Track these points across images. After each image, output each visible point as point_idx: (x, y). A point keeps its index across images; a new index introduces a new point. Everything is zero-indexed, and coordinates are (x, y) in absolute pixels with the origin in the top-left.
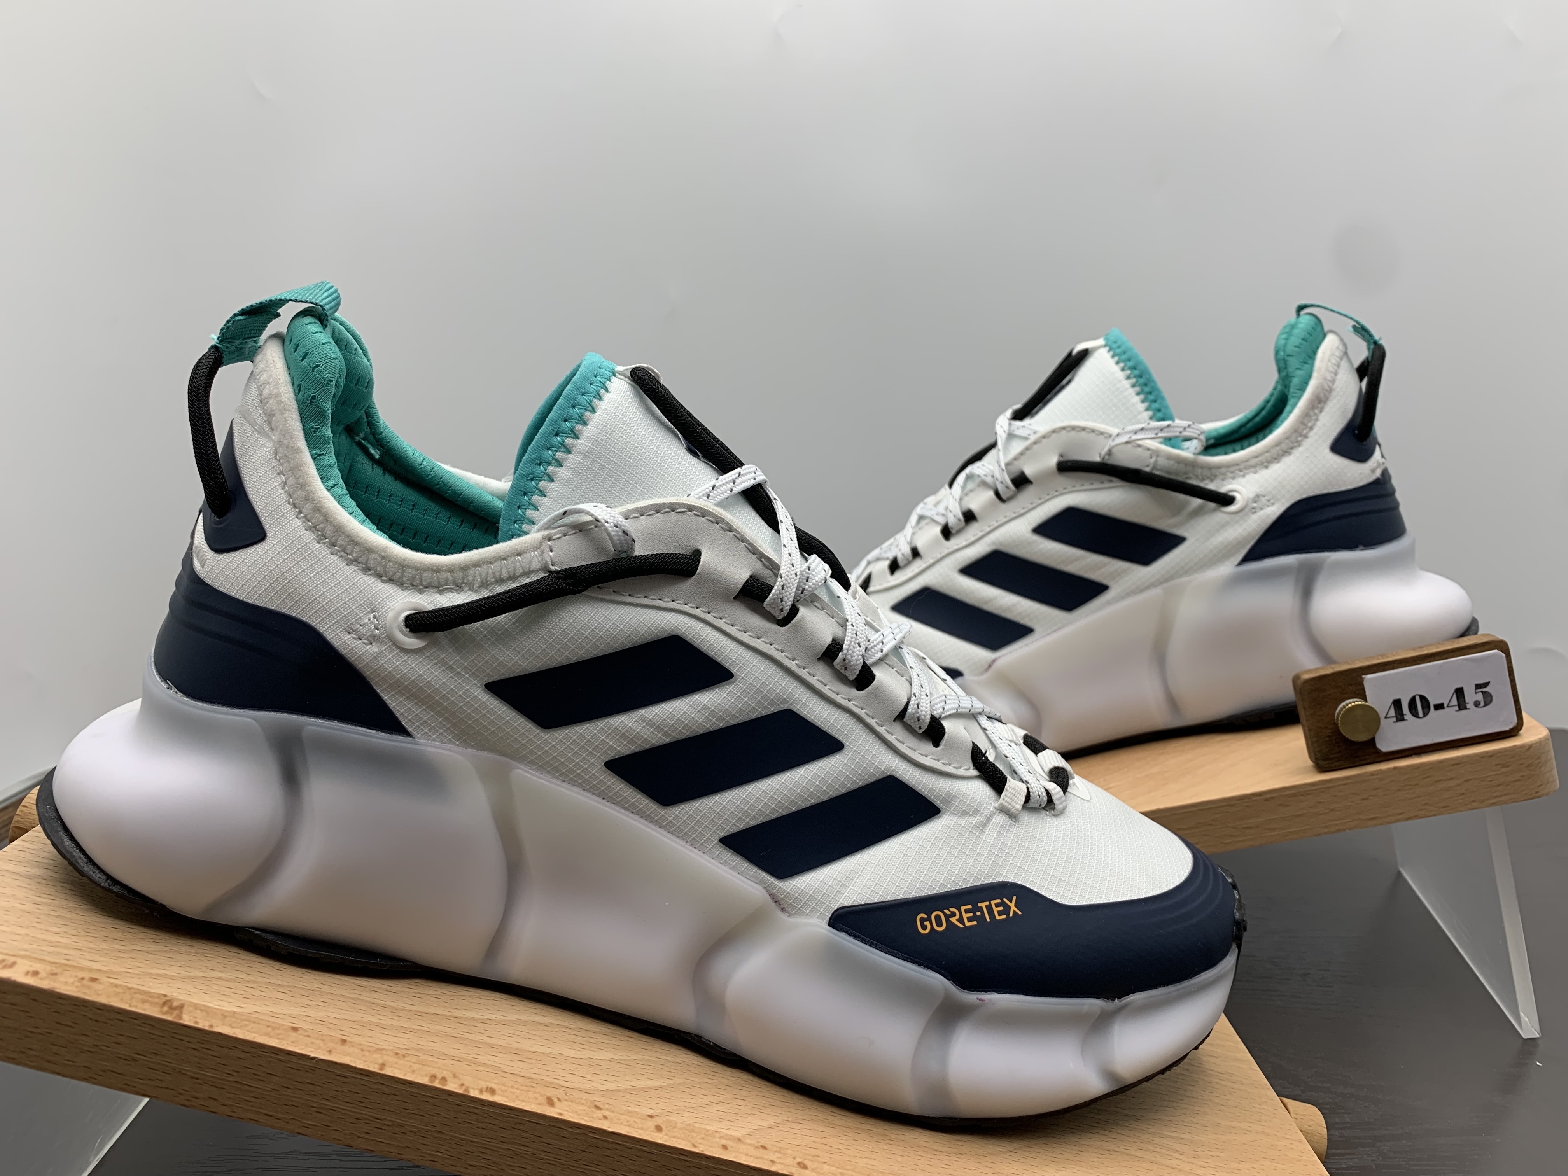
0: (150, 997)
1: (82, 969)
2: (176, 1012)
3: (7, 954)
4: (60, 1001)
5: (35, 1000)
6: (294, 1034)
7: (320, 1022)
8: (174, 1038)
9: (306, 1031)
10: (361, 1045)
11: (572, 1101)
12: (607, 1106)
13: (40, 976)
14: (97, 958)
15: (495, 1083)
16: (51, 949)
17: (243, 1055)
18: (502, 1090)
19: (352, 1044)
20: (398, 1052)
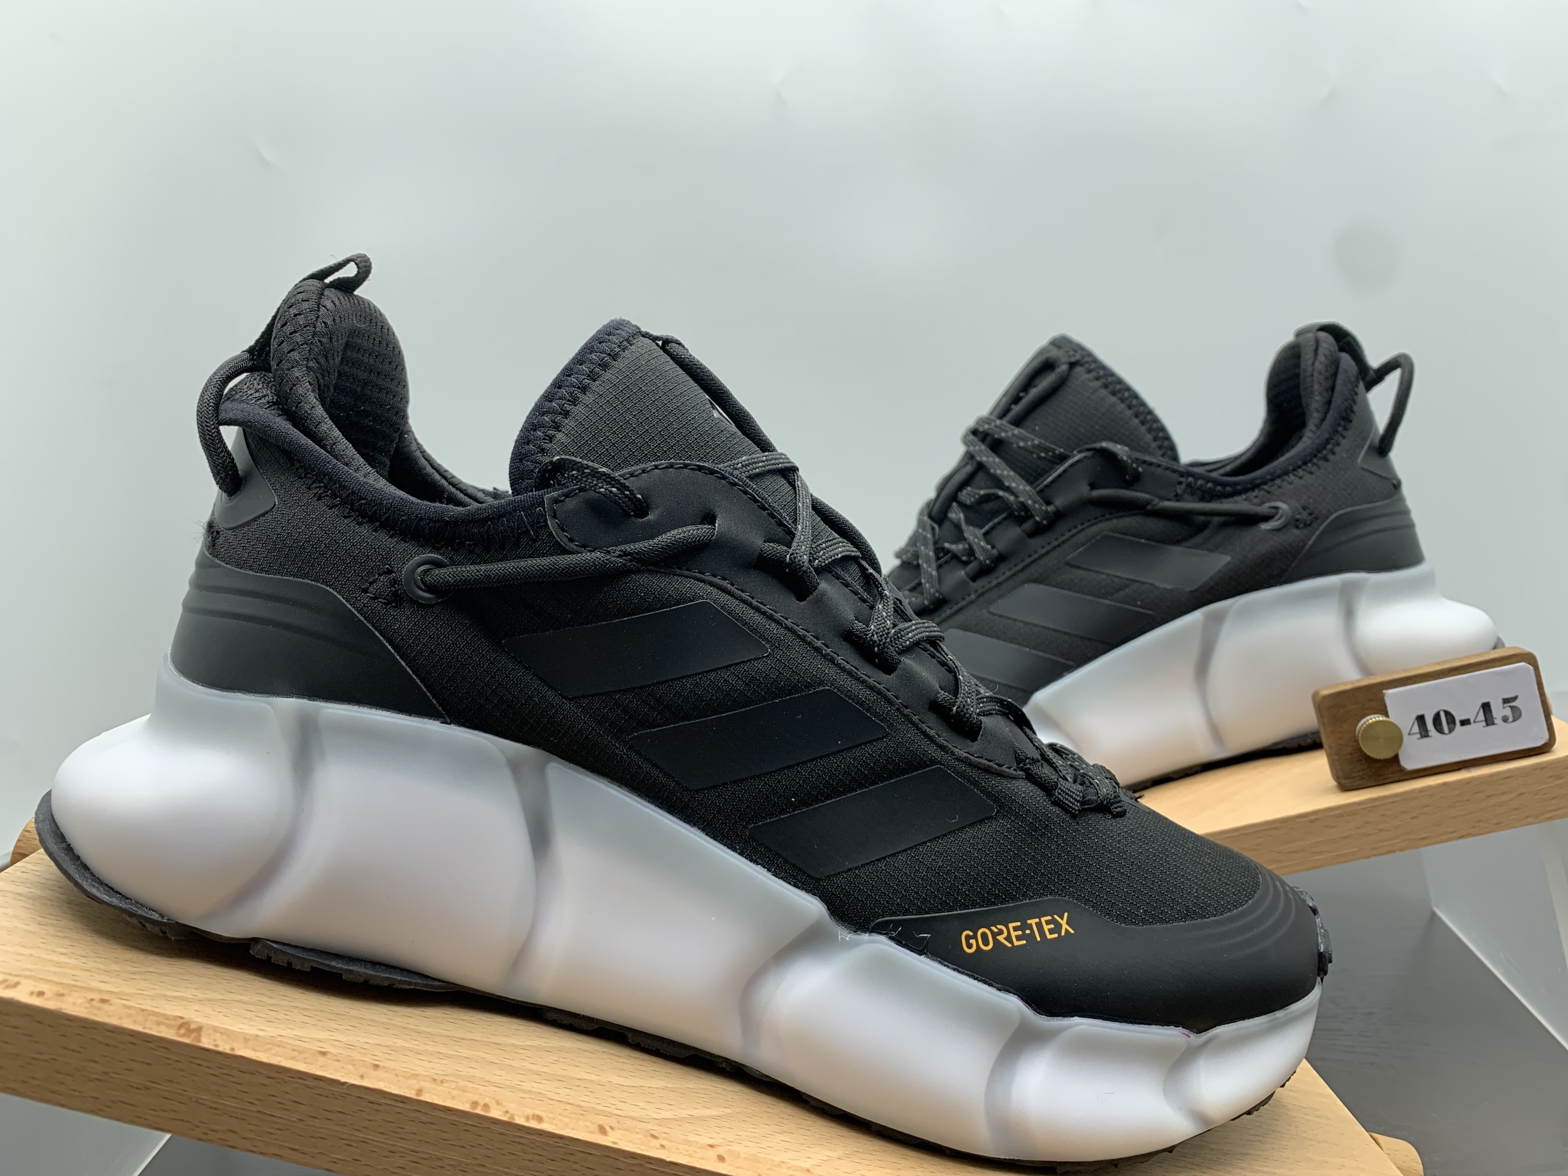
0: (165, 1019)
1: (92, 990)
2: (194, 1035)
3: (10, 974)
4: (68, 1023)
5: (39, 1022)
6: (322, 1059)
7: (349, 1046)
8: (191, 1062)
9: (336, 1055)
10: (395, 1070)
11: (626, 1130)
12: (664, 1135)
13: (45, 996)
14: (106, 979)
15: (542, 1111)
16: (58, 970)
17: (267, 1081)
18: (550, 1118)
19: (386, 1070)
20: (435, 1077)
